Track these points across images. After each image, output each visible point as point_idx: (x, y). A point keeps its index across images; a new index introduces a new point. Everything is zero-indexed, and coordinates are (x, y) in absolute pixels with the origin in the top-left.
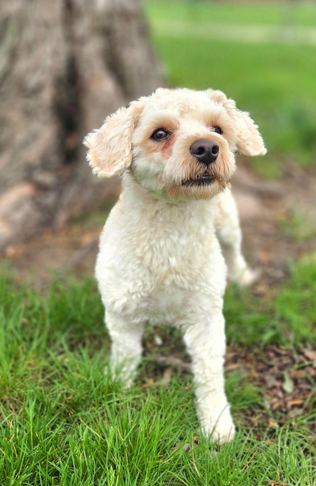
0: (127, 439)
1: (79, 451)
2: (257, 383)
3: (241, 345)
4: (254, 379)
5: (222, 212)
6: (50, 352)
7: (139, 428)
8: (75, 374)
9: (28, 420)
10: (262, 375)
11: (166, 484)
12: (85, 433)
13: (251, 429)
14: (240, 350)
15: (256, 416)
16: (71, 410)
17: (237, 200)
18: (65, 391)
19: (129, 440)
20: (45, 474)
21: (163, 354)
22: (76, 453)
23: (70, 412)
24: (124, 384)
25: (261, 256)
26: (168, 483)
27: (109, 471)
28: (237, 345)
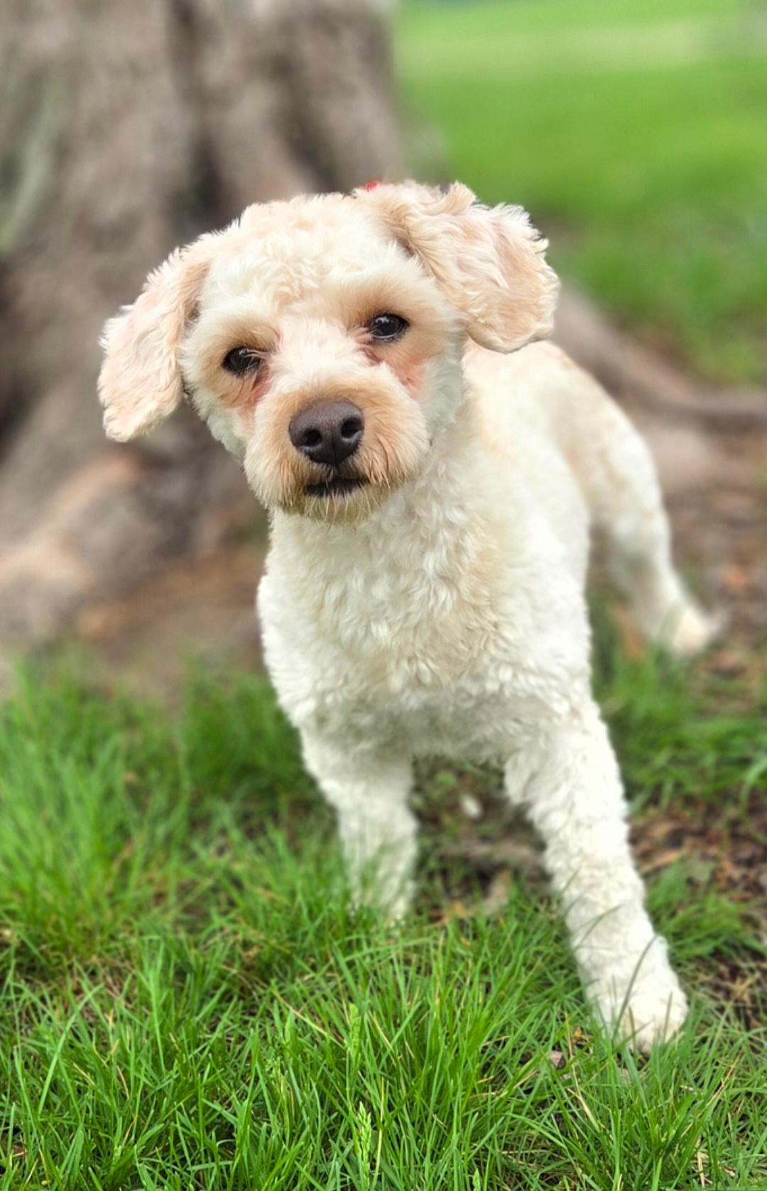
0: (401, 1040)
1: (279, 1071)
2: (738, 892)
3: (689, 801)
4: (732, 883)
5: (612, 476)
6: (196, 845)
7: (430, 1011)
8: (259, 891)
9: (149, 1007)
10: (752, 874)
11: (511, 1155)
12: (288, 1025)
13: (729, 1006)
14: (688, 813)
15: (744, 977)
16: (257, 983)
17: (652, 444)
18: (240, 937)
19: (407, 1044)
20: (199, 1132)
21: (485, 839)
22: (271, 1076)
23: (254, 989)
24: (385, 911)
25: (729, 575)
26: (517, 1152)
27: (357, 1115)
28: (678, 804)
